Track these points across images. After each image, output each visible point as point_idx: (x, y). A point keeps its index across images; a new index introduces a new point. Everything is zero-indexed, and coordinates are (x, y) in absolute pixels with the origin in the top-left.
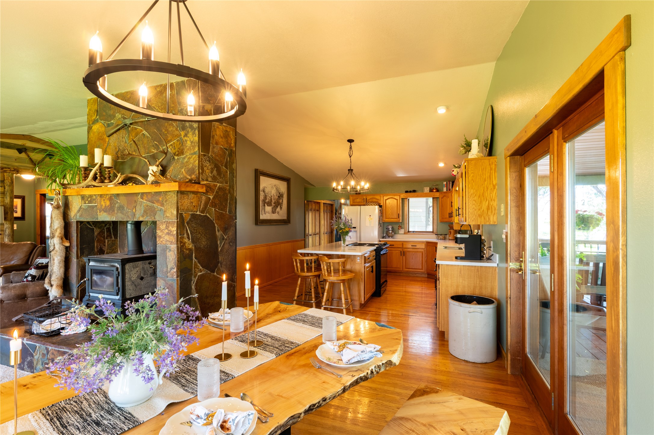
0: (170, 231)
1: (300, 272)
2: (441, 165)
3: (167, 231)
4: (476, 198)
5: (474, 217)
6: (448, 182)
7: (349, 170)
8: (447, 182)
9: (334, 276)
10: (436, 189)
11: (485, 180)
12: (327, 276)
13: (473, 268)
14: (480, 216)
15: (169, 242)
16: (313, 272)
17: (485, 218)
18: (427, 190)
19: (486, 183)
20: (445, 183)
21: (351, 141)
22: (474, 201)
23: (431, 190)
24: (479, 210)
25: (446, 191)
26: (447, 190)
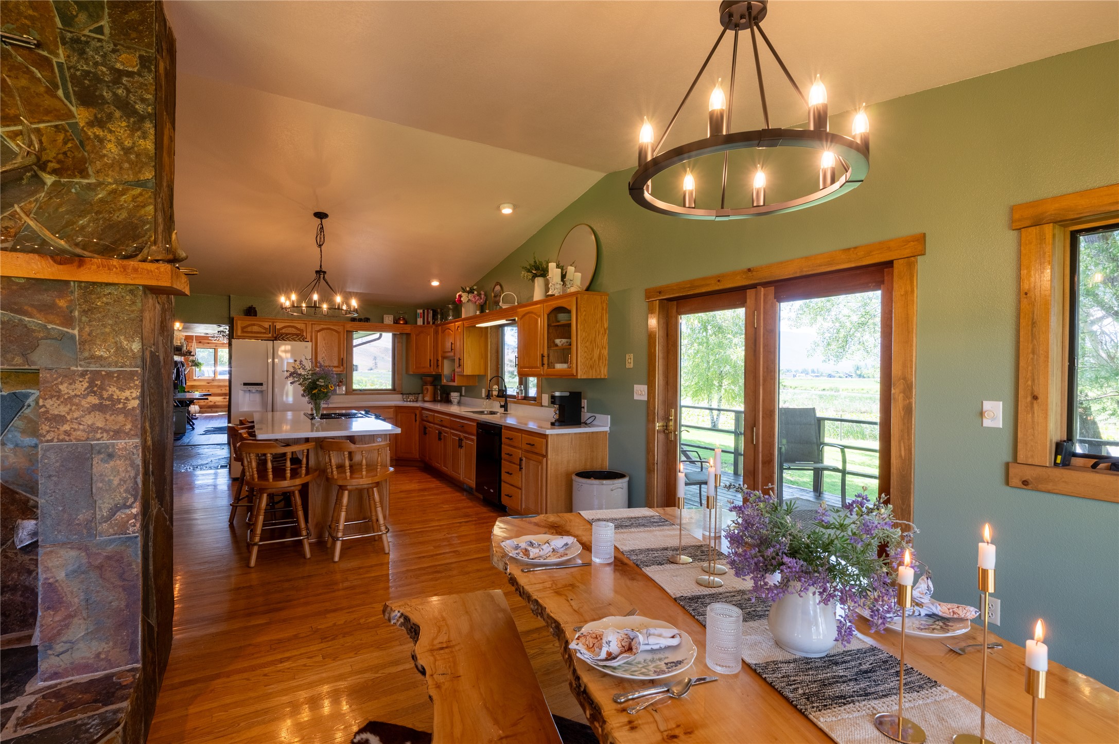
0: (110, 398)
1: (271, 480)
2: (435, 283)
3: (93, 400)
4: (588, 344)
5: (586, 369)
6: (426, 311)
7: (317, 272)
8: (424, 311)
9: (367, 477)
10: (404, 319)
11: (597, 323)
12: (348, 478)
13: (585, 436)
14: (592, 367)
15: (107, 431)
16: (303, 476)
17: (596, 370)
18: (389, 319)
19: (598, 325)
20: (420, 311)
21: (321, 216)
22: (586, 349)
23: (396, 321)
24: (591, 359)
25: (422, 324)
26: (424, 323)
